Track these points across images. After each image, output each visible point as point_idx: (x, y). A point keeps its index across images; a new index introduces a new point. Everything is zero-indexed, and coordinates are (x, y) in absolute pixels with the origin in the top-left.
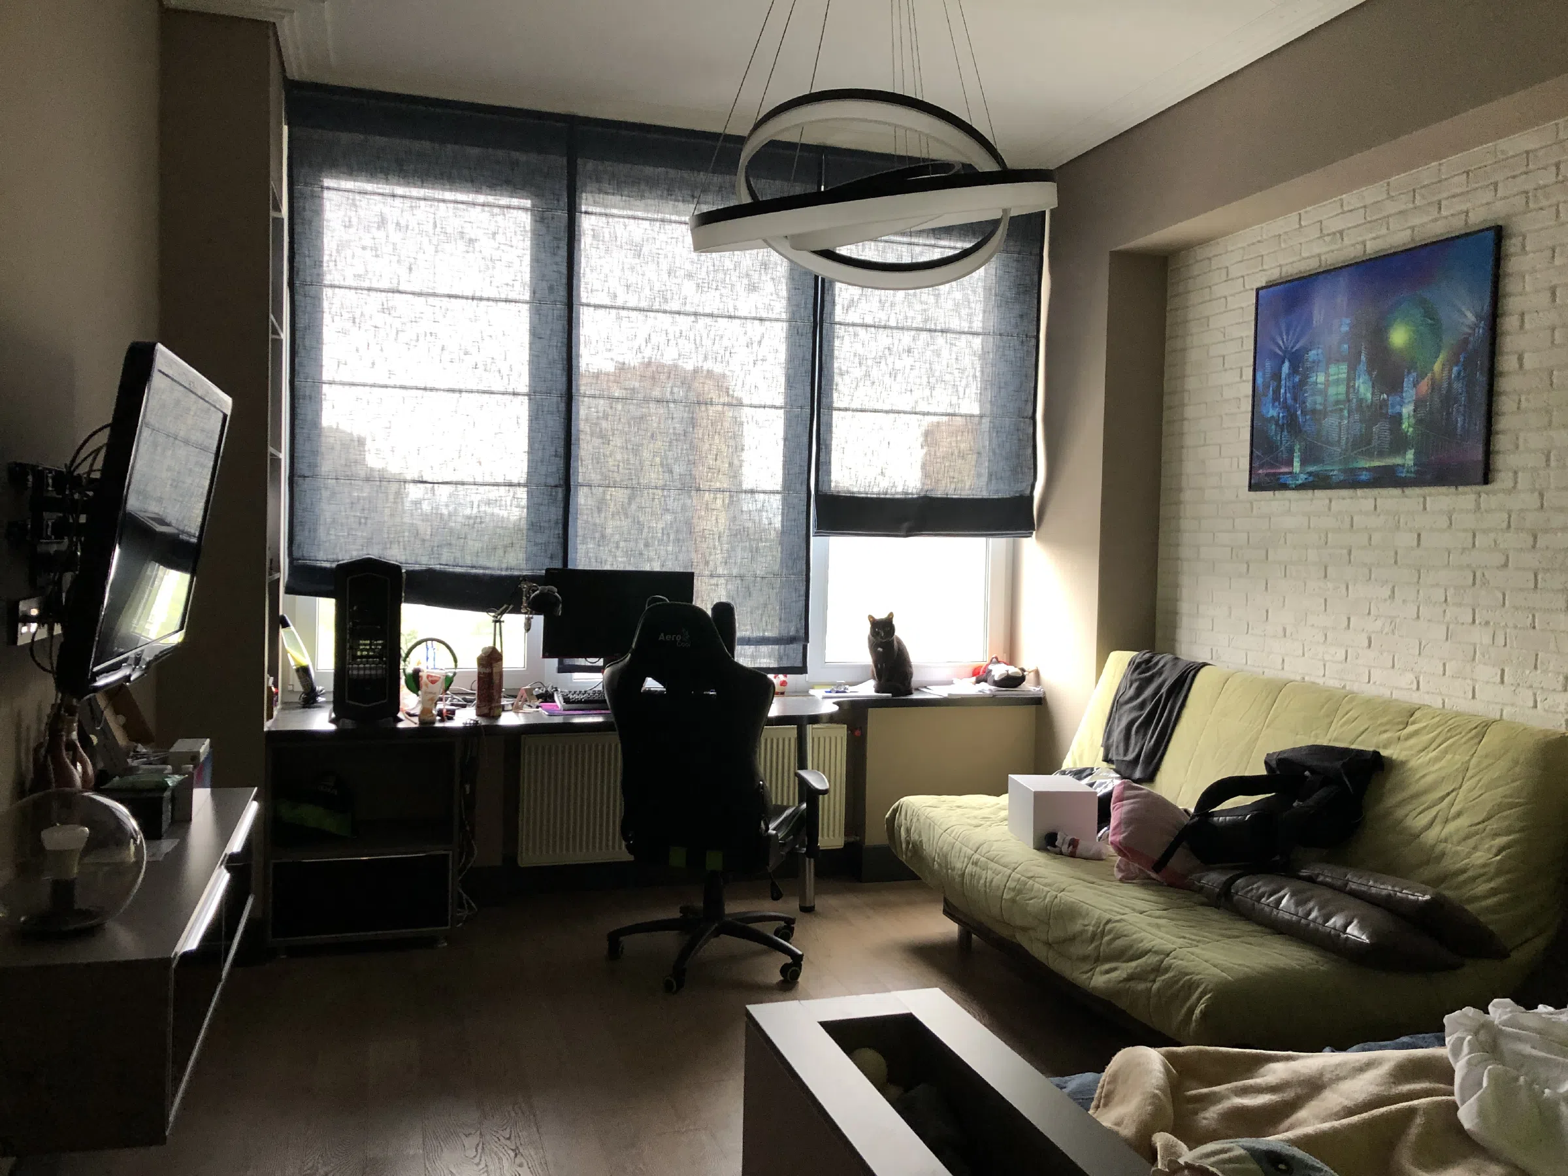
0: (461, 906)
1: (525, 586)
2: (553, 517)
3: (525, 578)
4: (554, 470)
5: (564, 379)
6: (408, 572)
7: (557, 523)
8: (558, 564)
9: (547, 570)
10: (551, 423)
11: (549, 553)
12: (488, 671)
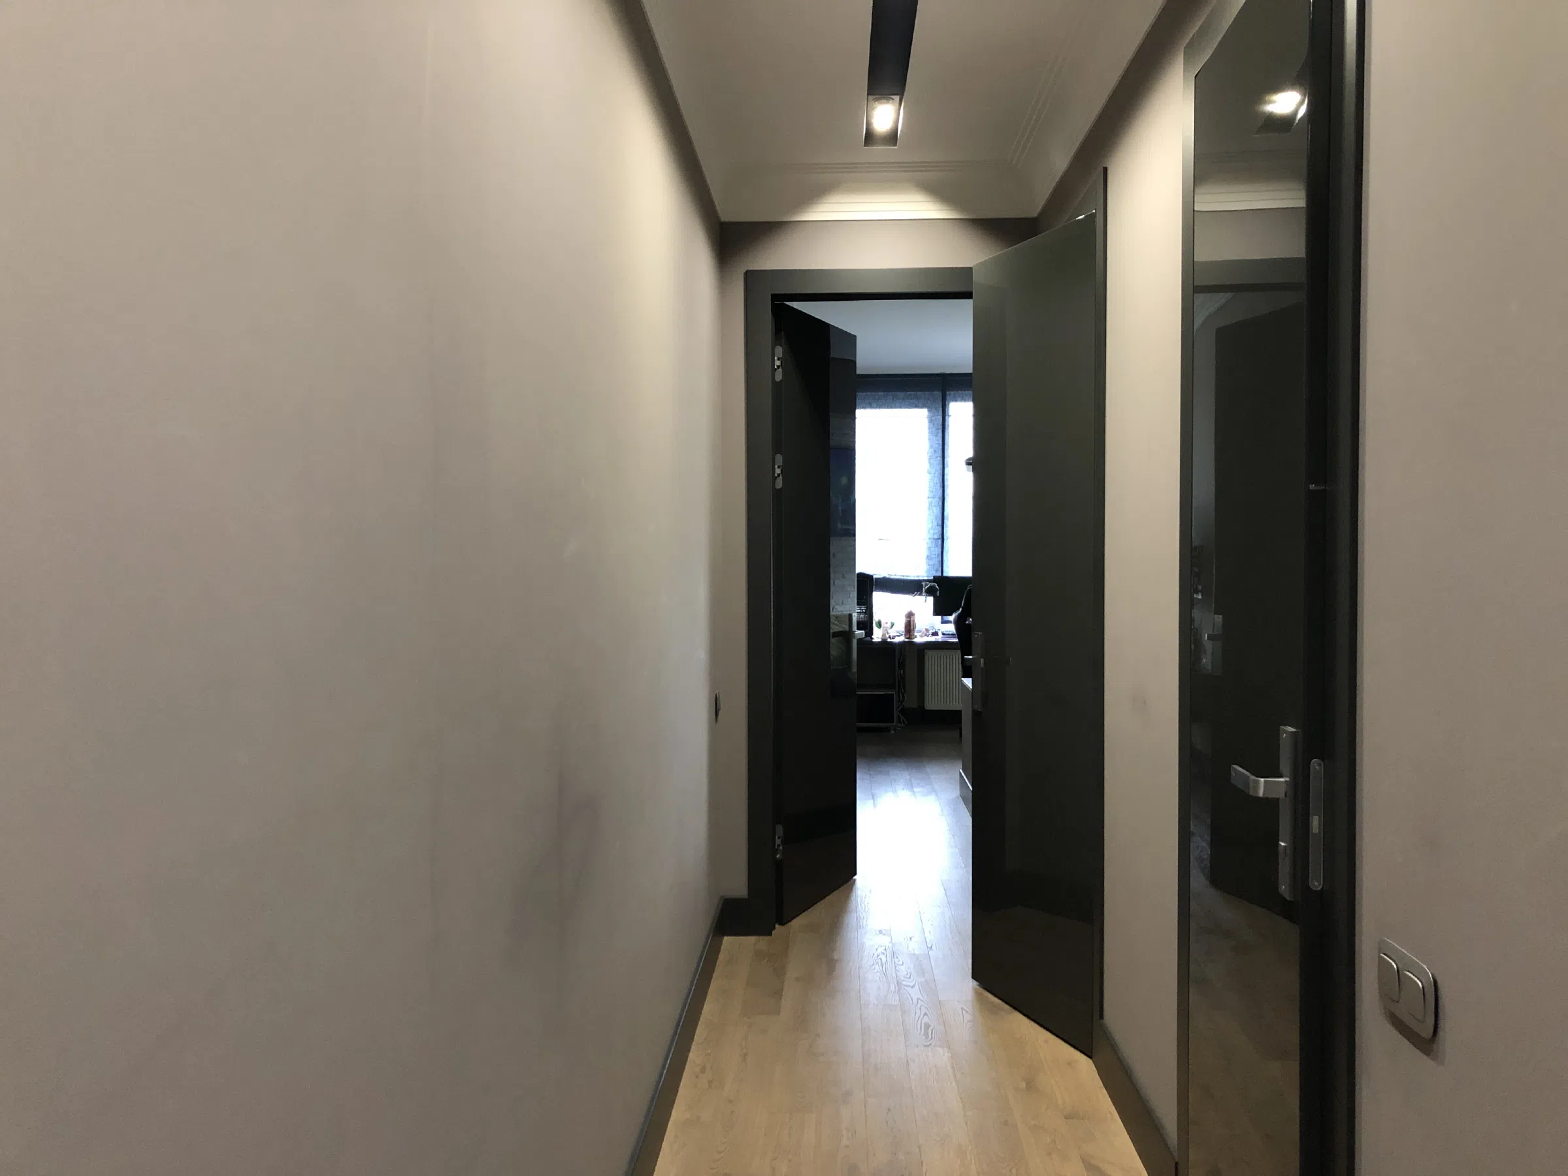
0: (900, 722)
1: (924, 584)
2: (937, 553)
3: (924, 580)
4: (937, 531)
5: (941, 491)
6: (876, 578)
7: (938, 556)
8: (939, 574)
9: (934, 577)
10: (935, 511)
11: (935, 568)
12: (908, 619)
